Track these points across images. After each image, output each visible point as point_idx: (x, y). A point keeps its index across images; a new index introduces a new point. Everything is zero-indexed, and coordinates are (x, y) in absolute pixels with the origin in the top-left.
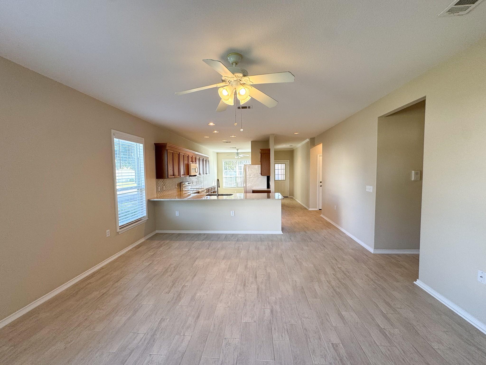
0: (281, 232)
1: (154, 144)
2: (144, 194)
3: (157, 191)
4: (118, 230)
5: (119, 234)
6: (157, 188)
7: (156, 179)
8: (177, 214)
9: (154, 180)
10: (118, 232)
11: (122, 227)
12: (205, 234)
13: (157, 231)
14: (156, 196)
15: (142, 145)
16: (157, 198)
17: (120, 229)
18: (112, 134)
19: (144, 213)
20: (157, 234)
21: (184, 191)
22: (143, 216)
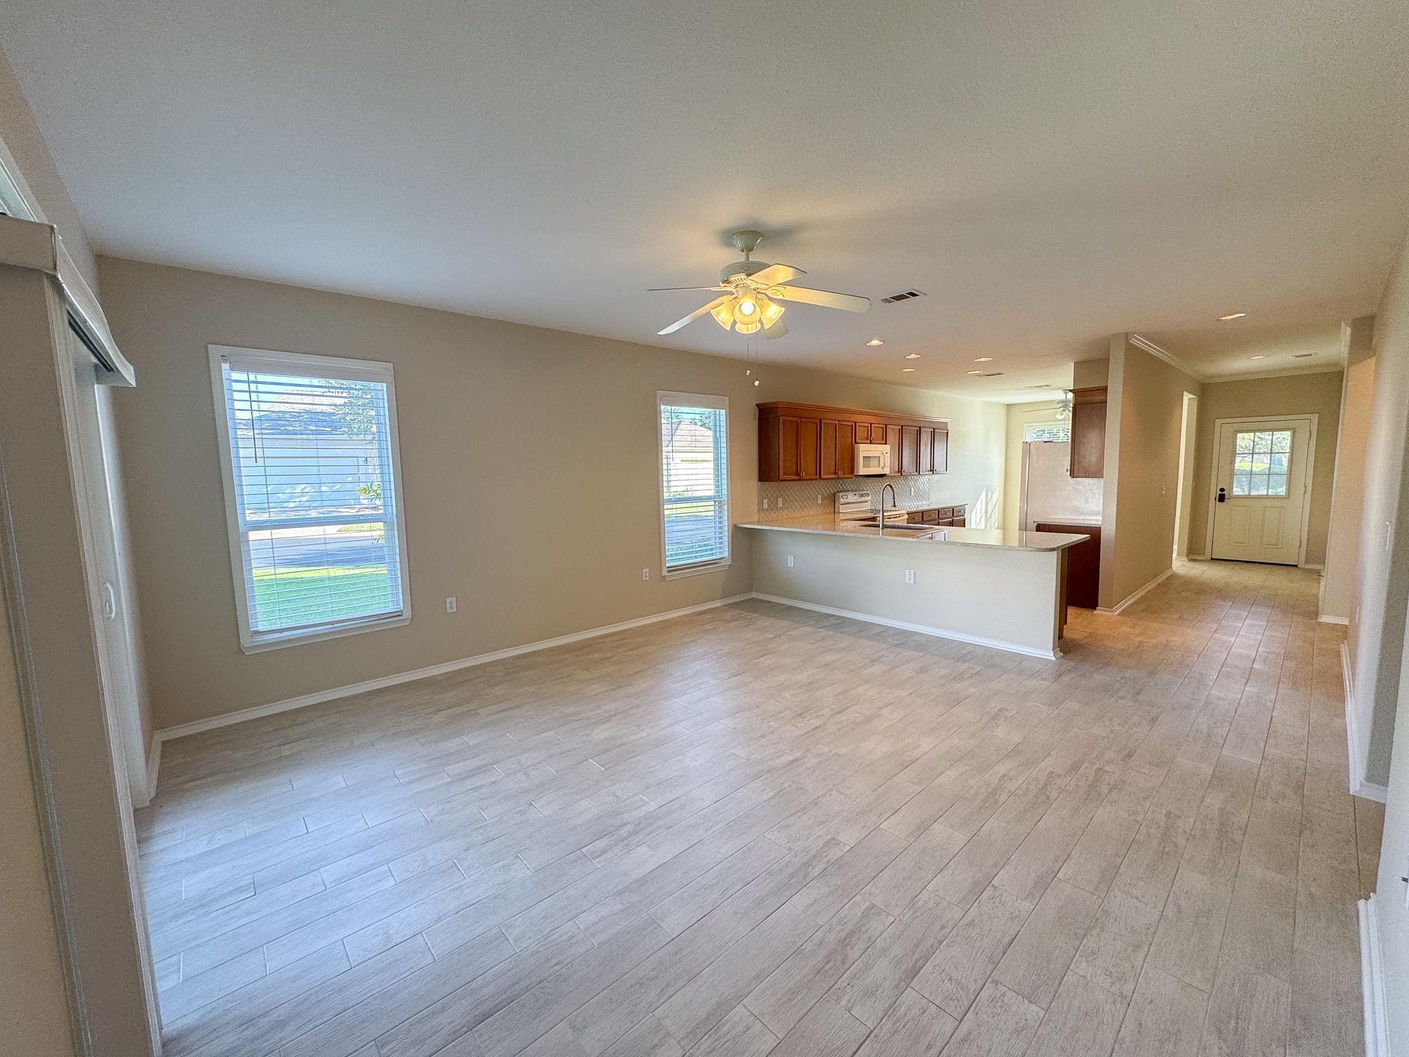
0: (1050, 655)
1: (757, 405)
2: (726, 513)
3: (761, 509)
4: (665, 573)
5: (667, 580)
6: (761, 503)
7: (759, 483)
8: (791, 562)
9: (754, 483)
10: (664, 577)
11: (672, 570)
12: (839, 617)
13: (754, 595)
14: (756, 518)
15: (723, 412)
16: (759, 523)
17: (669, 572)
18: (658, 397)
19: (724, 552)
20: (753, 600)
21: (843, 513)
22: (722, 556)
